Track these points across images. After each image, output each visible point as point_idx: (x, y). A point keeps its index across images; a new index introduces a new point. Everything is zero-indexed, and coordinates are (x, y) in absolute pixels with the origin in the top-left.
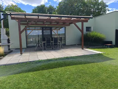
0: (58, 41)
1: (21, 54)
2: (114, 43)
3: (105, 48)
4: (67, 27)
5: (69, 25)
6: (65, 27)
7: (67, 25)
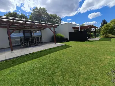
0: (40, 40)
1: (12, 51)
2: (68, 39)
3: (65, 42)
4: (42, 31)
5: (43, 29)
6: (41, 31)
7: (42, 29)
